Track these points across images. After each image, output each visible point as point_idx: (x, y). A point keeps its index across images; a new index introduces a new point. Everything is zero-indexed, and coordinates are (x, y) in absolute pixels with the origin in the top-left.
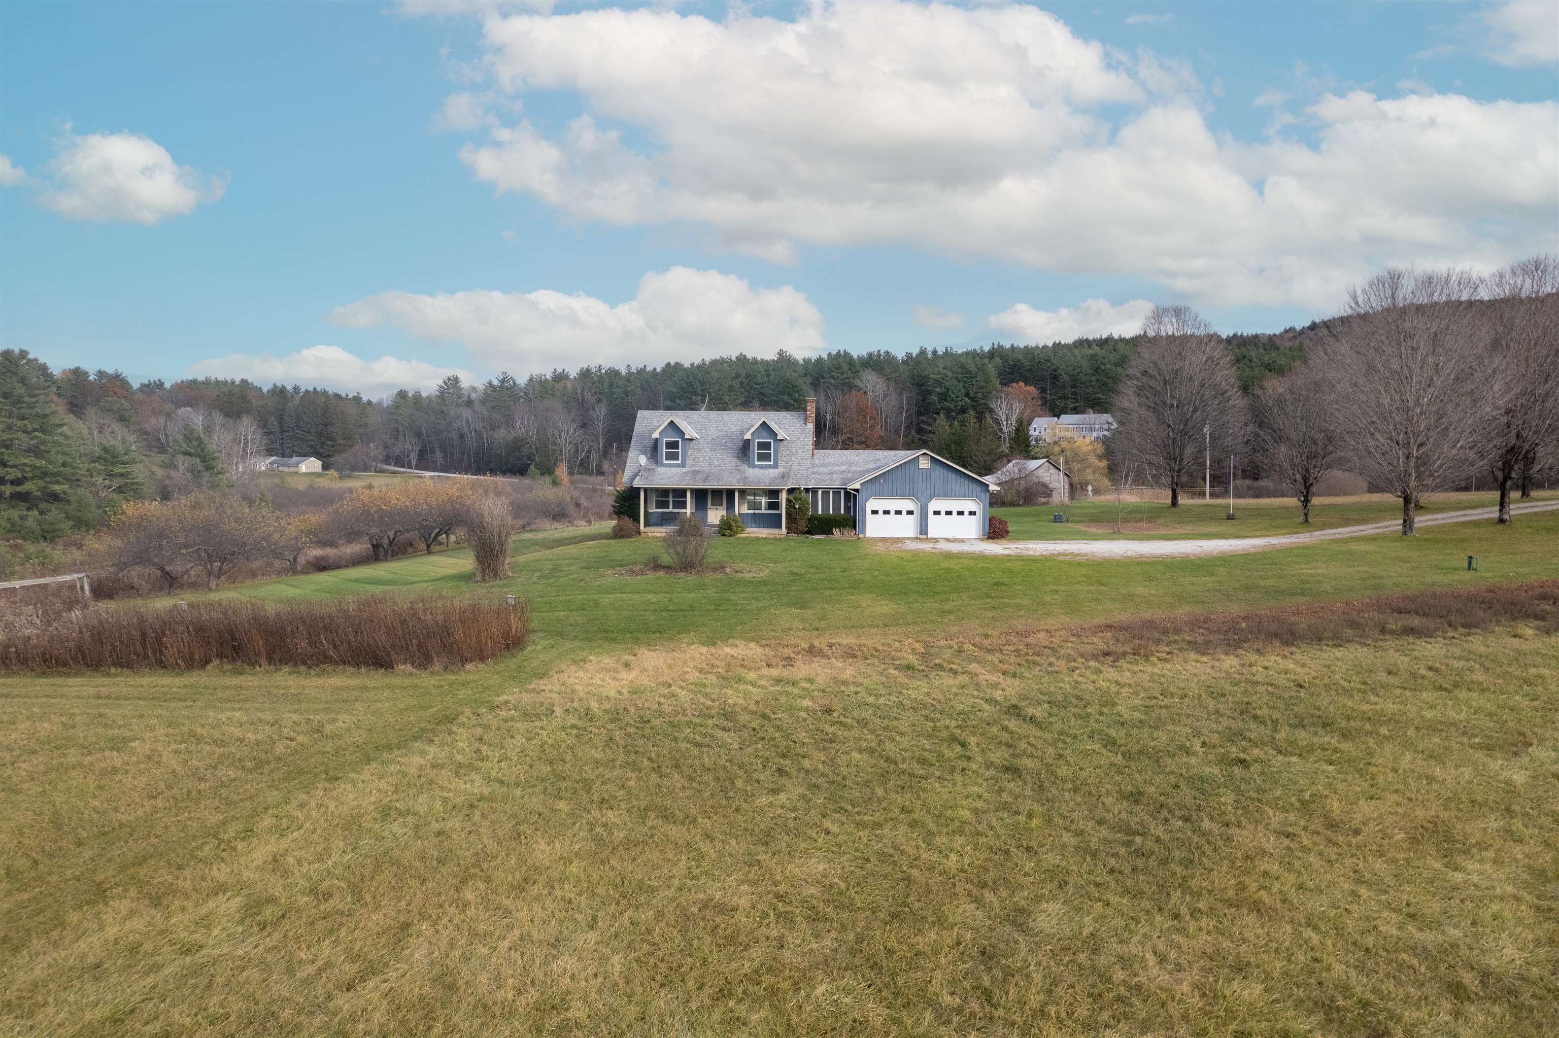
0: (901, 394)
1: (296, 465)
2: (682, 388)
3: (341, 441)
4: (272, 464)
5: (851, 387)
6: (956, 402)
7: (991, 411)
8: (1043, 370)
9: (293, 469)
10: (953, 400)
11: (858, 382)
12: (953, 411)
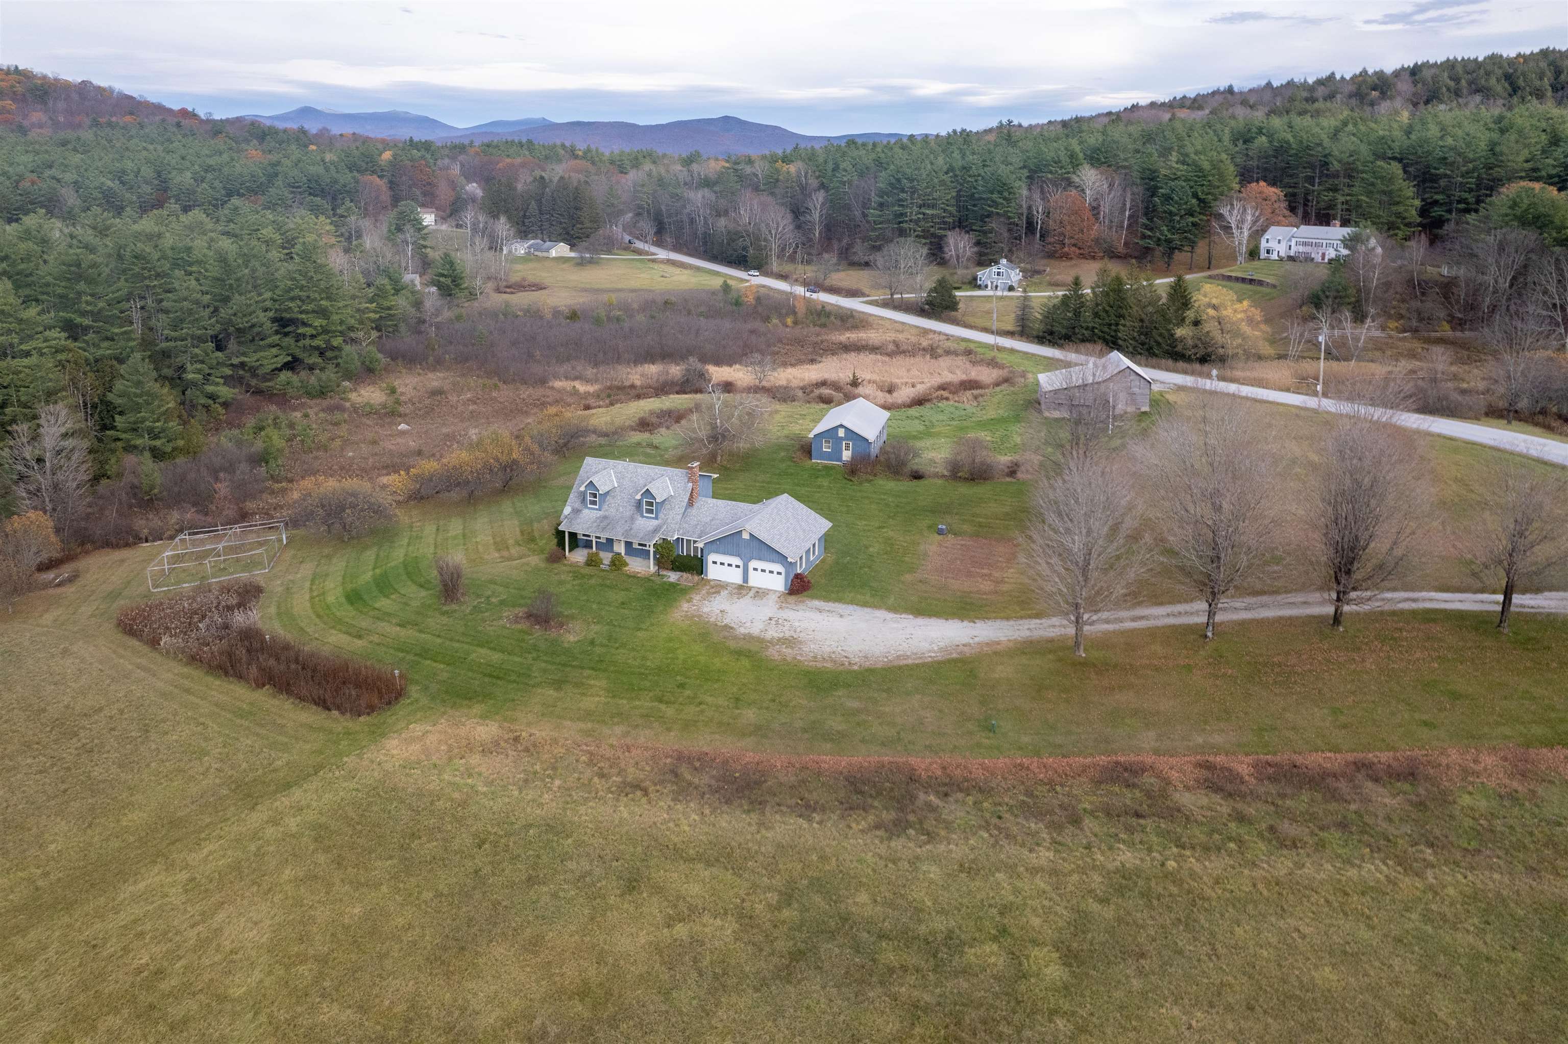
0: (1124, 190)
1: (548, 250)
2: (891, 184)
3: (588, 225)
4: (529, 248)
5: (1070, 183)
6: (1180, 205)
7: (1220, 217)
8: (1312, 155)
9: (545, 254)
10: (1176, 203)
11: (1076, 179)
12: (1176, 215)
